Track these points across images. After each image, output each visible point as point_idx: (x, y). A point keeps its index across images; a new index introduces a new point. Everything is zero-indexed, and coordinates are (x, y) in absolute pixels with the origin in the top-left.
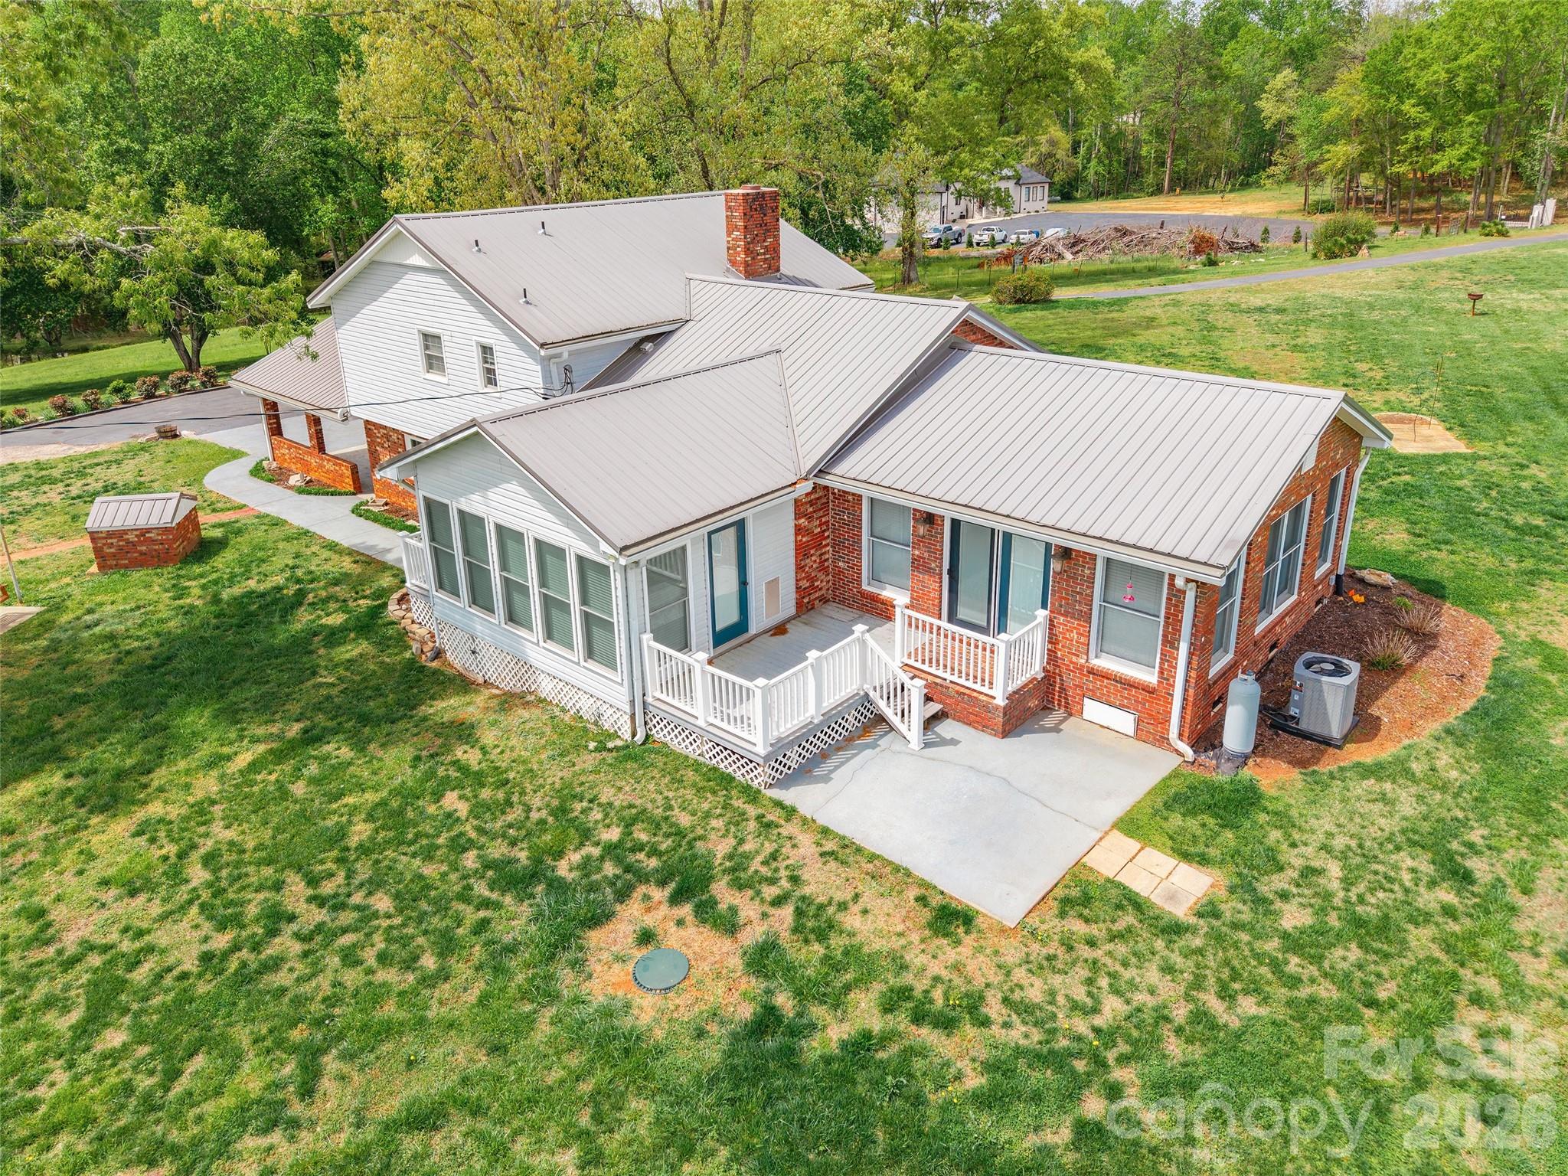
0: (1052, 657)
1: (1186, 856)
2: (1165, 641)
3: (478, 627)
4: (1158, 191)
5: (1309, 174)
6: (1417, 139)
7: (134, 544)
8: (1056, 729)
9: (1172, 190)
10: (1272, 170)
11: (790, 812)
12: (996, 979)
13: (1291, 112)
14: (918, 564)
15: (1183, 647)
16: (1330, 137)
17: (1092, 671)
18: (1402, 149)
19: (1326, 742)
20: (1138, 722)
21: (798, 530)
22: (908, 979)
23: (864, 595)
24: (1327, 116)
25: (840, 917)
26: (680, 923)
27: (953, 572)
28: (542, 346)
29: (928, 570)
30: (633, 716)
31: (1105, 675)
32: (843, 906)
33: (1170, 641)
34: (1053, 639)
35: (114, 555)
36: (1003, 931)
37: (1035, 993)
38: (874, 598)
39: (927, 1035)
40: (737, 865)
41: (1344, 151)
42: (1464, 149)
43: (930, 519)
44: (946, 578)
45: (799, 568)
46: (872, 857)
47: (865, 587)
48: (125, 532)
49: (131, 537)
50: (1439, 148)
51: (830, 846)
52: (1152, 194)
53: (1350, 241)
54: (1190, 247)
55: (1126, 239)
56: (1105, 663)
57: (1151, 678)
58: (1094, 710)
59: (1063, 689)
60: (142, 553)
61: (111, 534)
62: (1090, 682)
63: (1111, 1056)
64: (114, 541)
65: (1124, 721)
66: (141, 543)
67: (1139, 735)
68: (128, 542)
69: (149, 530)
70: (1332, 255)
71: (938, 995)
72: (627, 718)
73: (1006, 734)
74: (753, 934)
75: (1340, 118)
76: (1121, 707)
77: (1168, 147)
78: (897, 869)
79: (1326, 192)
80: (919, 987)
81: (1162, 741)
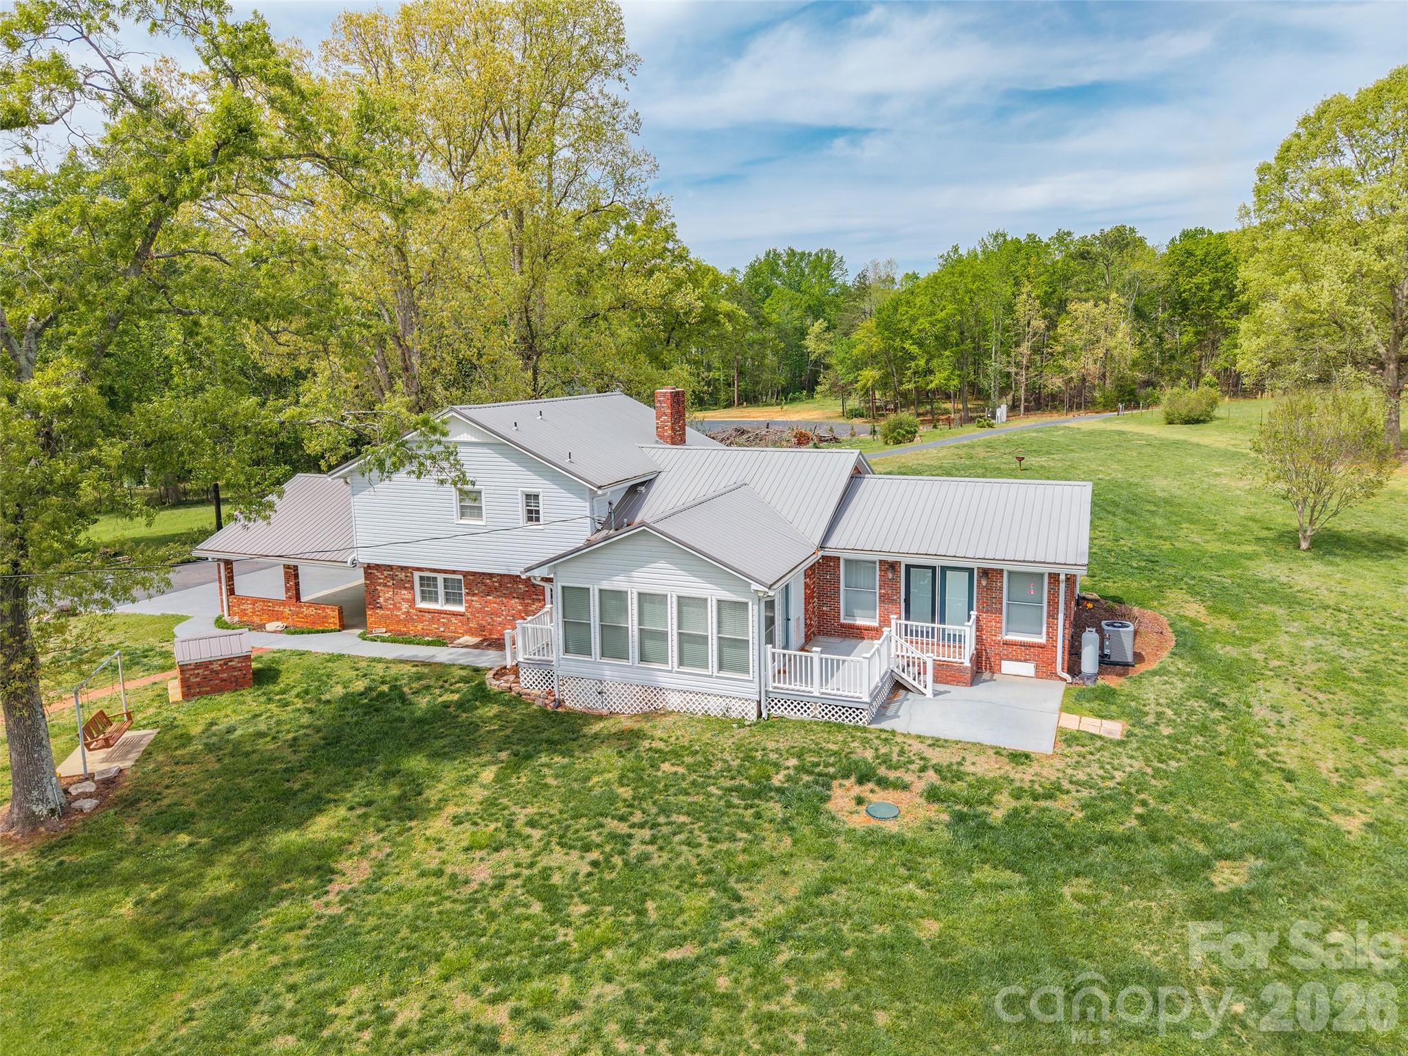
0: (979, 640)
1: (1103, 717)
2: (1049, 616)
3: (608, 673)
4: (729, 404)
5: (843, 391)
6: (917, 365)
7: (217, 672)
8: (992, 680)
9: (740, 404)
10: (819, 388)
11: (893, 732)
12: (1061, 775)
13: (829, 348)
14: (884, 599)
15: (1061, 616)
16: (858, 366)
17: (1006, 643)
18: (909, 373)
19: (1126, 665)
20: (1037, 667)
21: (806, 585)
22: (1018, 784)
23: (843, 626)
24: (855, 352)
25: (962, 768)
26: (872, 791)
27: (907, 601)
28: (599, 488)
29: (892, 601)
30: (759, 703)
31: (1013, 644)
32: (960, 764)
33: (1052, 615)
34: (979, 629)
35: (198, 684)
36: (1048, 757)
37: (1081, 776)
38: (852, 627)
39: (1043, 804)
40: (886, 761)
41: (870, 375)
42: (947, 373)
43: (893, 566)
44: (903, 604)
45: (806, 610)
46: (957, 743)
47: (842, 621)
48: (211, 662)
49: (216, 667)
50: (931, 372)
51: (930, 742)
52: (725, 407)
53: (908, 432)
54: (794, 440)
55: (745, 436)
56: (1011, 637)
57: (1042, 640)
58: (1008, 667)
59: (987, 658)
60: (223, 680)
61: (198, 666)
62: (1005, 651)
63: (1133, 791)
64: (200, 671)
65: (1028, 669)
66: (223, 671)
67: (1038, 675)
68: (212, 671)
69: (231, 660)
70: (898, 442)
71: (1036, 786)
72: (754, 705)
73: (972, 684)
74: (920, 786)
75: (863, 352)
76: (1026, 661)
77: (734, 373)
78: (974, 744)
79: (854, 403)
80: (1026, 786)
81: (1053, 675)
